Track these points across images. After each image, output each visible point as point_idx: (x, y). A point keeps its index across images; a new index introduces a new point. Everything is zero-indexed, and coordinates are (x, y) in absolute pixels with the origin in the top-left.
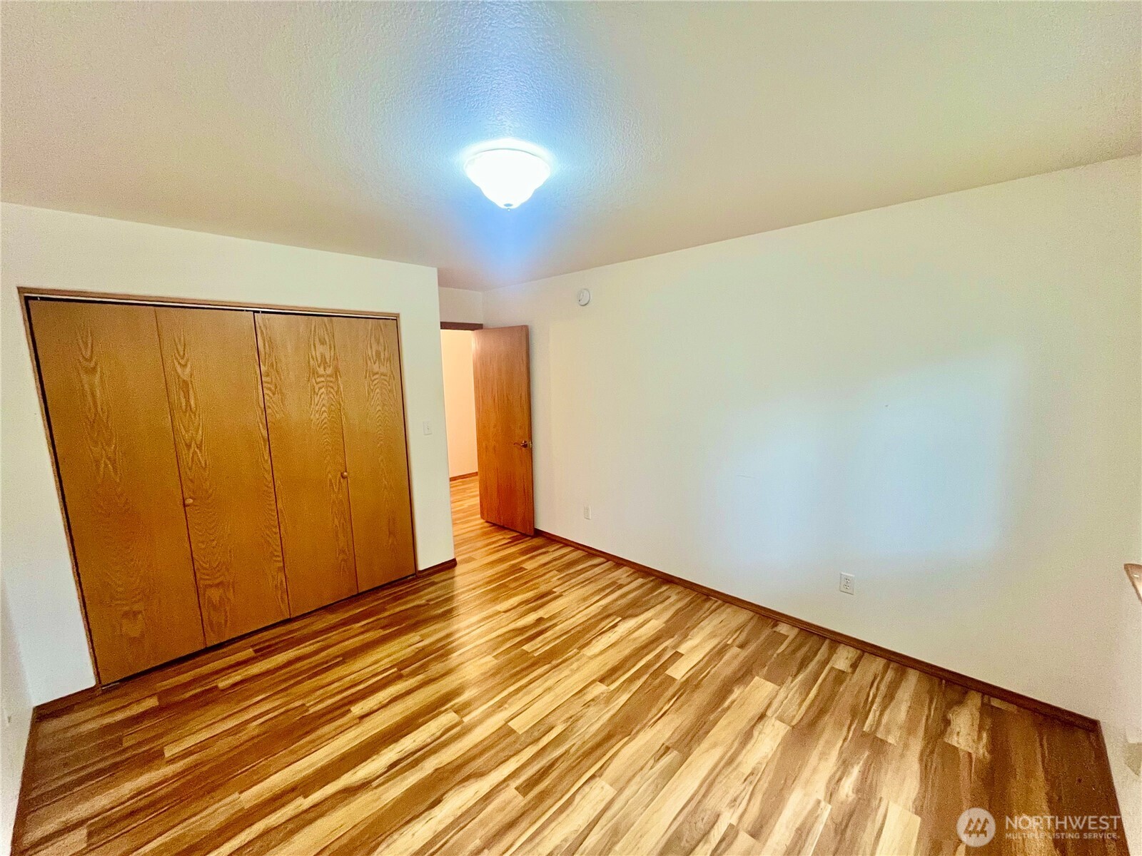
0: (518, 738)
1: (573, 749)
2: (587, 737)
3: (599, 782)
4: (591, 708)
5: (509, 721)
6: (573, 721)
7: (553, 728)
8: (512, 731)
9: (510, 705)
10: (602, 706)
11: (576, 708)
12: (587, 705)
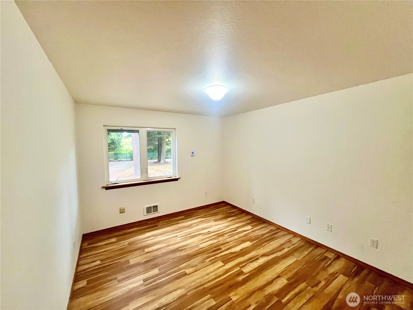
0: (221, 260)
1: (206, 254)
2: (200, 257)
3: (202, 247)
4: (195, 264)
5: (224, 265)
6: (203, 262)
7: (210, 261)
8: (223, 262)
9: (223, 271)
10: (191, 265)
11: (200, 266)
12: (196, 266)
